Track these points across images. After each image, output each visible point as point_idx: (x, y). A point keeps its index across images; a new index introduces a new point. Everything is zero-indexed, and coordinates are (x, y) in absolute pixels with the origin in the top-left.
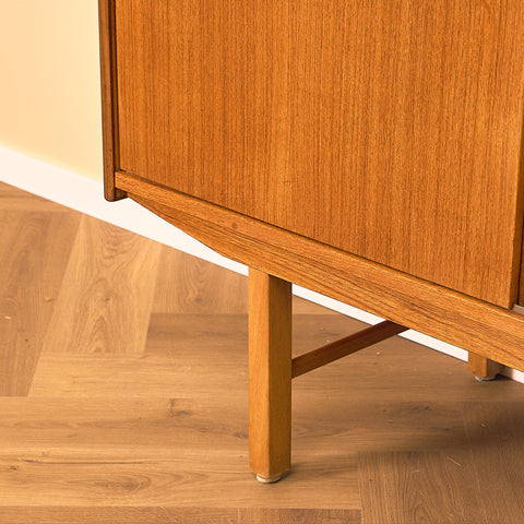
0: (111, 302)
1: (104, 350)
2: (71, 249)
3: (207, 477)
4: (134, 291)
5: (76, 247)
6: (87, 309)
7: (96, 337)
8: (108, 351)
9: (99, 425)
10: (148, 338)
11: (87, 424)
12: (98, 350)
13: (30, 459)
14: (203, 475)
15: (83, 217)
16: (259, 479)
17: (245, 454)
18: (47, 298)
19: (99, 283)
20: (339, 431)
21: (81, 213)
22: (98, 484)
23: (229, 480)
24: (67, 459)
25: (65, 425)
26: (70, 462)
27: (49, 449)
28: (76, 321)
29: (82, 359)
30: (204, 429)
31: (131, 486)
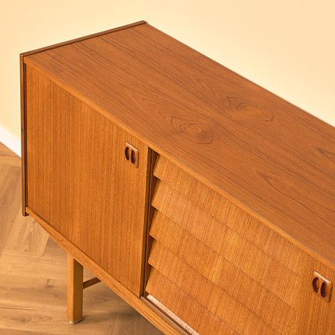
0: (36, 224)
3: (52, 319)
6: (26, 227)
7: (26, 243)
8: (29, 251)
9: (18, 290)
10: (46, 246)
11: (14, 289)
12: (26, 251)
14: (50, 318)
16: (70, 322)
18: (11, 220)
20: (106, 301)
22: (12, 319)
23: (59, 321)
25: (6, 289)
29: (18, 255)
30: (56, 295)
31: (23, 320)
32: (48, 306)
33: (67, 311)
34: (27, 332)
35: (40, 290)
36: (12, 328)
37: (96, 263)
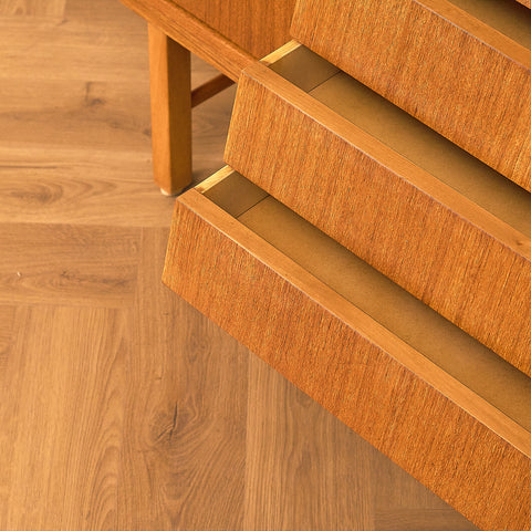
1: (25, 12)
3: (115, 187)
8: (28, 13)
12: (19, 12)
14: (111, 185)
16: (163, 192)
22: (14, 194)
30: (116, 124)
31: (44, 197)
32: (100, 155)
33: (154, 163)
34: (59, 227)
35: (72, 114)
36: (19, 219)
37: (236, 46)
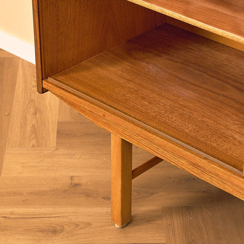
0: (38, 114)
1: (36, 146)
2: (16, 81)
3: (91, 225)
4: (49, 108)
5: (18, 80)
6: (26, 119)
7: (32, 137)
8: (38, 146)
9: (37, 193)
10: (57, 138)
11: (31, 193)
12: (33, 146)
13: (5, 216)
14: (89, 224)
15: (20, 60)
16: (116, 226)
17: (109, 210)
18: (6, 114)
19: (31, 103)
20: (152, 194)
21: (19, 58)
22: (39, 231)
23: (101, 226)
24: (23, 215)
25: (20, 194)
26: (24, 217)
27: (14, 209)
28: (21, 128)
29: (26, 152)
31: (55, 231)
33: (112, 211)
